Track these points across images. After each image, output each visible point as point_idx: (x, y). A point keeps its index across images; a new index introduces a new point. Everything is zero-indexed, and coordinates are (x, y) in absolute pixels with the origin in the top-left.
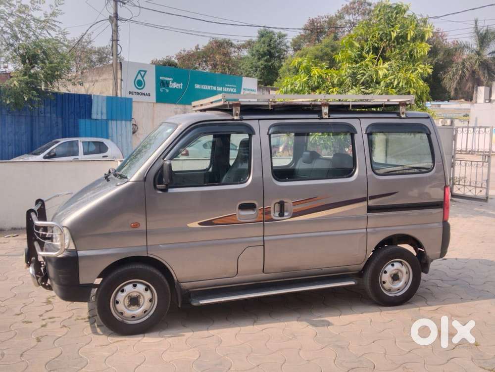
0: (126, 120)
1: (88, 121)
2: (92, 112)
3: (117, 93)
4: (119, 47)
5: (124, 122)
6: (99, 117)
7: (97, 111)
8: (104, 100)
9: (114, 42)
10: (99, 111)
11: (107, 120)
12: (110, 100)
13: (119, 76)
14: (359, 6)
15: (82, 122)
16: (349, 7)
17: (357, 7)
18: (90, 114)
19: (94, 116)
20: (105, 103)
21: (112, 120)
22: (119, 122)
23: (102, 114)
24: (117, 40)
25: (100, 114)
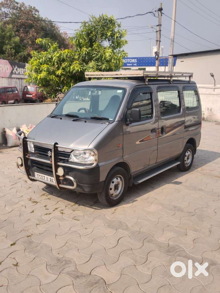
14: (10, 3)
16: (4, 3)
17: (9, 4)
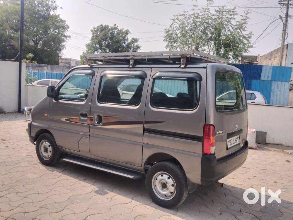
0: (285, 81)
1: (258, 81)
2: (261, 76)
3: (281, 64)
4: (286, 34)
5: (283, 83)
6: (266, 79)
7: (265, 75)
8: (271, 69)
9: (284, 31)
10: (266, 75)
11: (272, 81)
12: (275, 68)
13: (285, 53)
15: (254, 82)
18: (260, 76)
19: (262, 78)
20: (271, 71)
21: (275, 81)
22: (280, 83)
23: (268, 77)
24: (286, 30)
25: (266, 77)
